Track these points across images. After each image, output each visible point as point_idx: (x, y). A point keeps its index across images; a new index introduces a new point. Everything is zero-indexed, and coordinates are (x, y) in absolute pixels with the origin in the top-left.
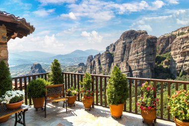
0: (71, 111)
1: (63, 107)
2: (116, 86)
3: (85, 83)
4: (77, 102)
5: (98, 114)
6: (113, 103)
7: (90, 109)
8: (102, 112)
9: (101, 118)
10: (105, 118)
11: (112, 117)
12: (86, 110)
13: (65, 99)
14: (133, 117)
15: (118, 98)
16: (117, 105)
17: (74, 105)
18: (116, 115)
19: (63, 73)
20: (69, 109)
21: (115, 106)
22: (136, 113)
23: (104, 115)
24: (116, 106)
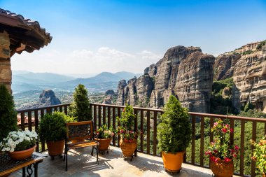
0: (103, 161)
1: (92, 154)
2: (173, 125)
3: (126, 119)
4: (111, 148)
5: (144, 166)
6: (169, 151)
7: (131, 158)
8: (149, 163)
9: (148, 172)
10: (155, 172)
11: (166, 171)
12: (125, 160)
13: (94, 144)
14: (197, 172)
15: (177, 143)
16: (175, 154)
17: (108, 152)
18: (173, 168)
19: (91, 105)
20: (101, 158)
21: (171, 156)
22: (202, 165)
23: (154, 168)
24: (173, 155)
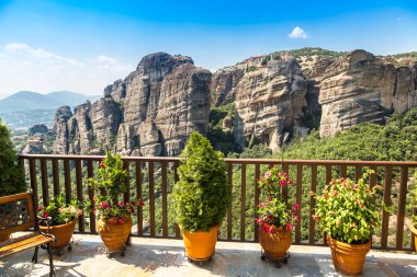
0: (64, 268)
1: (35, 260)
2: (203, 184)
3: (109, 182)
4: (76, 238)
5: (150, 260)
6: (199, 228)
7: (121, 252)
8: (157, 252)
9: (161, 270)
10: (172, 269)
11: (191, 261)
12: (111, 256)
14: (237, 251)
15: (211, 212)
16: (208, 231)
17: (70, 249)
21: (202, 235)
22: (243, 240)
